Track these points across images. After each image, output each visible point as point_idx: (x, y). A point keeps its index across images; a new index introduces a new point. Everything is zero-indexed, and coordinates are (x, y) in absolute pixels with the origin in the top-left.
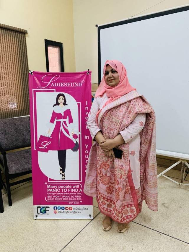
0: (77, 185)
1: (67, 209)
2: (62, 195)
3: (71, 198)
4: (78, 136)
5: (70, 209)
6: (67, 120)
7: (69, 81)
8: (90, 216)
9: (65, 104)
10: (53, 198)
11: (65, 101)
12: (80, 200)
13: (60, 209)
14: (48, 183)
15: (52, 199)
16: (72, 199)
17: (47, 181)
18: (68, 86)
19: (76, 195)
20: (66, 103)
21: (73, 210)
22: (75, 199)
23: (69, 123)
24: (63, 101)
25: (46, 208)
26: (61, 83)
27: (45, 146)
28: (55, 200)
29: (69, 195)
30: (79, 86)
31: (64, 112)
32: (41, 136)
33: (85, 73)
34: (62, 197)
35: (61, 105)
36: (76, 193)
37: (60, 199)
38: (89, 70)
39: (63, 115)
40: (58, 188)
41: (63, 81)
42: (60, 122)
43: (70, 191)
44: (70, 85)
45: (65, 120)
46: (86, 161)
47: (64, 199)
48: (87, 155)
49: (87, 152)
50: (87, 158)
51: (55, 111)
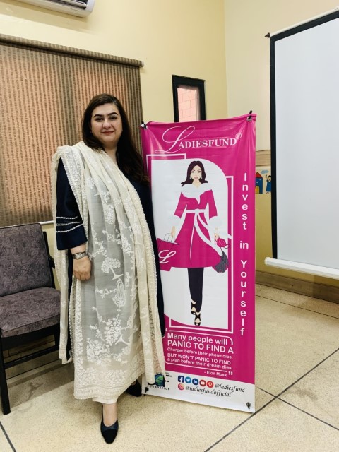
0: (223, 338)
1: (204, 383)
2: (194, 355)
3: (211, 362)
4: (227, 243)
5: (208, 385)
6: (206, 211)
7: (211, 137)
8: (249, 405)
9: (203, 180)
10: (177, 358)
11: (204, 175)
12: (228, 370)
13: (189, 382)
14: (170, 329)
15: (177, 361)
17: (168, 326)
18: (210, 146)
20: (205, 179)
23: (211, 216)
24: (200, 175)
26: (197, 142)
27: (165, 258)
30: (231, 144)
31: (202, 197)
32: (158, 240)
33: (243, 119)
34: (194, 358)
35: (196, 182)
36: (222, 354)
37: (190, 362)
38: (251, 112)
39: (199, 202)
40: (187, 340)
41: (200, 138)
42: (194, 214)
43: (210, 349)
44: (214, 145)
45: (202, 211)
46: (243, 293)
47: (197, 363)
48: (244, 280)
49: (244, 275)
50: (245, 286)
51: (184, 194)
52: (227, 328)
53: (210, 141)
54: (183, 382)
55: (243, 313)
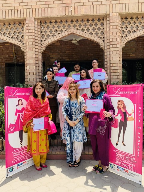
1: (24, 163)
11: (22, 103)
13: (20, 165)
17: (13, 151)
19: (28, 153)
22: (27, 156)
24: (21, 103)
25: (13, 167)
27: (12, 129)
28: (17, 161)
29: (24, 155)
30: (28, 95)
32: (10, 124)
35: (20, 105)
39: (21, 111)
41: (21, 92)
43: (25, 152)
45: (22, 113)
47: (22, 158)
51: (17, 109)
54: (18, 166)
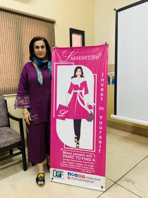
0: (90, 154)
1: (80, 176)
2: (76, 162)
3: (84, 166)
4: (93, 107)
5: (82, 177)
6: (83, 91)
7: (86, 55)
8: (102, 187)
9: (82, 76)
10: (67, 163)
11: (82, 73)
12: (92, 170)
13: (73, 176)
14: (64, 149)
15: (67, 165)
16: (85, 168)
17: (63, 148)
18: (86, 59)
19: (90, 164)
20: (83, 76)
21: (85, 178)
22: (88, 168)
23: (85, 94)
24: (80, 74)
25: (61, 172)
26: (80, 57)
27: (63, 114)
28: (69, 166)
29: (82, 163)
30: (96, 58)
31: (81, 84)
32: (60, 105)
33: (102, 46)
34: (76, 164)
35: (79, 77)
36: (90, 162)
37: (74, 166)
38: (106, 43)
39: (80, 87)
40: (72, 155)
41: (81, 55)
42: (77, 93)
43: (83, 160)
44: (88, 59)
45: (81, 91)
46: (100, 132)
47: (77, 166)
48: (101, 126)
49: (101, 123)
50: (102, 129)
51: (73, 83)
52: (92, 149)
53: (86, 57)
54: (70, 175)
55: (100, 142)
